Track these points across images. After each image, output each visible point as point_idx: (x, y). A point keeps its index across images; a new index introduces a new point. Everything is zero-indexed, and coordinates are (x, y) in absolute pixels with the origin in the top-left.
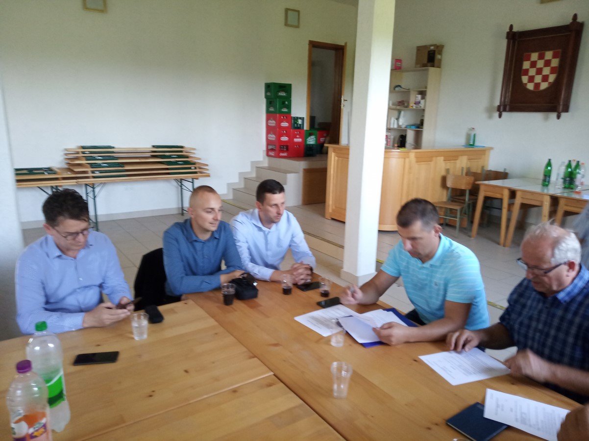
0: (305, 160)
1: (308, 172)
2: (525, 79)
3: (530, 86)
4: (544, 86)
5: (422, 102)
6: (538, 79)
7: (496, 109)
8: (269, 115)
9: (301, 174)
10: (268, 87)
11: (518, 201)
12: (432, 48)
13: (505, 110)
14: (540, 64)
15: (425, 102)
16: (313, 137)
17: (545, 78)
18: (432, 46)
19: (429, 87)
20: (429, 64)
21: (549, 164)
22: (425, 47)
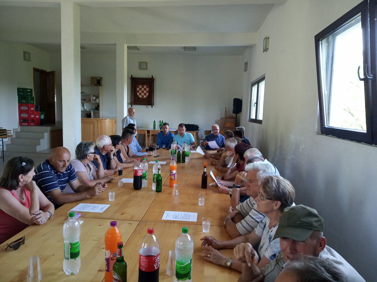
0: (49, 126)
1: (52, 132)
2: (138, 94)
3: (140, 96)
4: (145, 97)
5: (97, 100)
6: (143, 94)
7: (130, 104)
8: (20, 104)
9: (49, 133)
10: (18, 89)
11: (151, 134)
12: (99, 78)
13: (133, 104)
14: (143, 89)
15: (99, 100)
16: (43, 115)
17: (145, 94)
18: (98, 77)
19: (100, 94)
20: (98, 85)
21: (155, 122)
22: (95, 78)
